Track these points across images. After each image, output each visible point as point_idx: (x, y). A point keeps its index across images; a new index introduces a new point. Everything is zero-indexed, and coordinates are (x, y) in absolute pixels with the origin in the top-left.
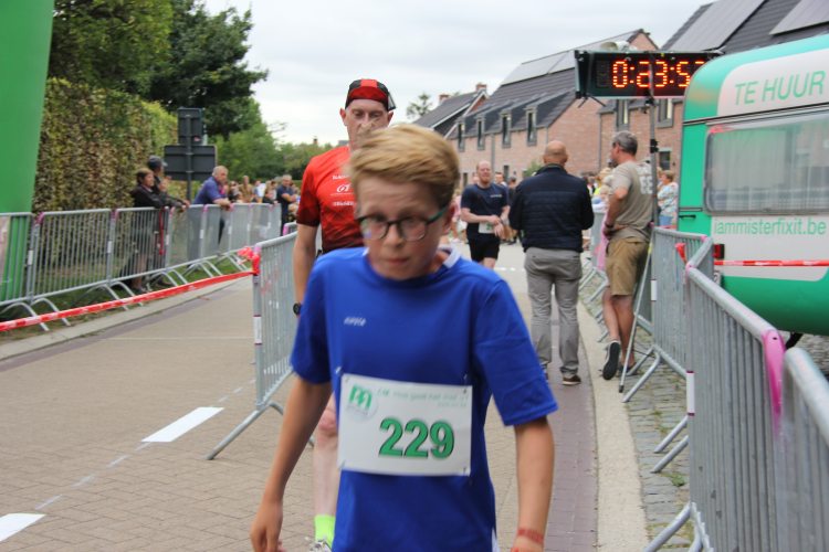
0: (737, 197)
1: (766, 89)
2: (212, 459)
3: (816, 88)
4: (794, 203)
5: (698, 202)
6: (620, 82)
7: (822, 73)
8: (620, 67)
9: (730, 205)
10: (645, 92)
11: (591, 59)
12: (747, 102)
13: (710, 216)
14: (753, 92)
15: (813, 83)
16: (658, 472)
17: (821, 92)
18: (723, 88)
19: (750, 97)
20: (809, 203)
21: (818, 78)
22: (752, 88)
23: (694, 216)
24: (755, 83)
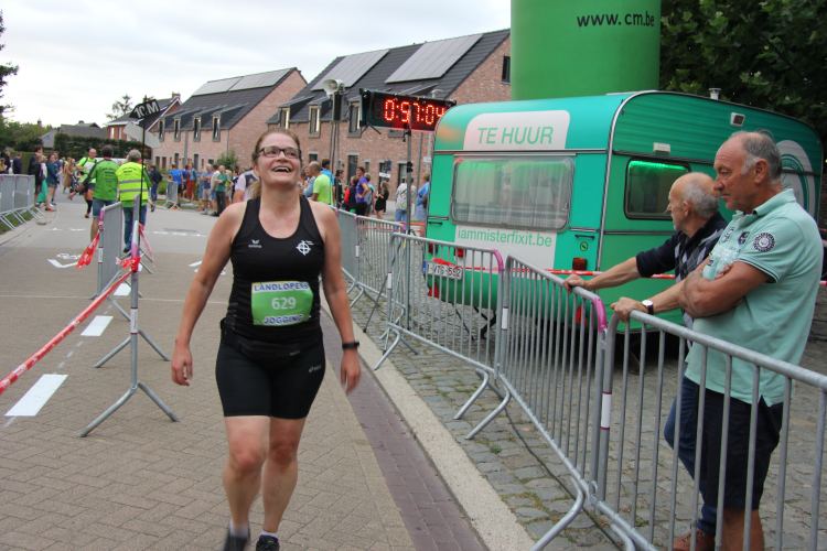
0: (476, 212)
1: (505, 135)
2: (85, 436)
3: (546, 139)
4: (524, 221)
5: (446, 213)
6: (389, 116)
7: (551, 129)
8: (390, 105)
9: (471, 217)
10: (405, 126)
11: (372, 96)
12: (488, 142)
13: (455, 225)
14: (493, 135)
15: (543, 135)
16: (472, 439)
17: (550, 141)
18: (468, 127)
19: (491, 139)
20: (536, 222)
21: (547, 132)
22: (493, 132)
23: (441, 224)
24: (495, 129)
